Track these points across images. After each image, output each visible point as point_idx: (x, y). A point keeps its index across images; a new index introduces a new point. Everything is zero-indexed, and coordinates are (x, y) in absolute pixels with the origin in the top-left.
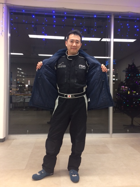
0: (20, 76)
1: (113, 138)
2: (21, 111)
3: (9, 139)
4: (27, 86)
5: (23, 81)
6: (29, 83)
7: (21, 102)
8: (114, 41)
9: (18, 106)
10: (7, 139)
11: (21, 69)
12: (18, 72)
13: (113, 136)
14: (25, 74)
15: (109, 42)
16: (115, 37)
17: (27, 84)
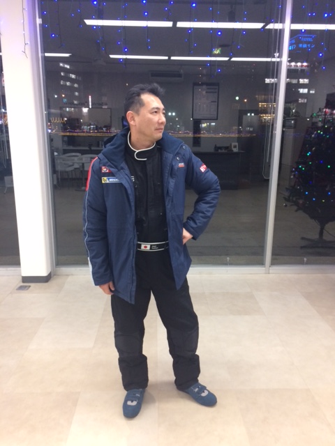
0: (68, 84)
1: (271, 276)
2: (76, 190)
3: (58, 275)
4: (85, 110)
5: (76, 98)
6: (90, 104)
7: (75, 169)
8: (292, 28)
9: (70, 177)
10: (54, 275)
11: (68, 67)
12: (62, 74)
13: (271, 271)
14: (80, 79)
15: (280, 30)
16: (293, 21)
17: (85, 107)
